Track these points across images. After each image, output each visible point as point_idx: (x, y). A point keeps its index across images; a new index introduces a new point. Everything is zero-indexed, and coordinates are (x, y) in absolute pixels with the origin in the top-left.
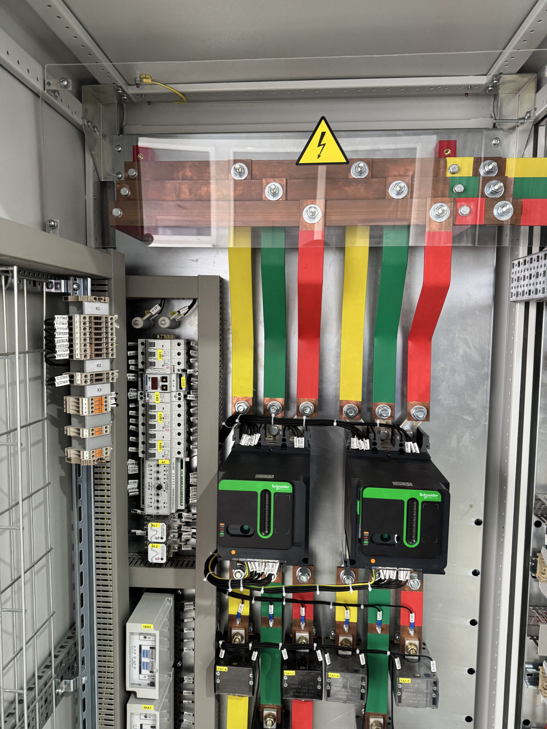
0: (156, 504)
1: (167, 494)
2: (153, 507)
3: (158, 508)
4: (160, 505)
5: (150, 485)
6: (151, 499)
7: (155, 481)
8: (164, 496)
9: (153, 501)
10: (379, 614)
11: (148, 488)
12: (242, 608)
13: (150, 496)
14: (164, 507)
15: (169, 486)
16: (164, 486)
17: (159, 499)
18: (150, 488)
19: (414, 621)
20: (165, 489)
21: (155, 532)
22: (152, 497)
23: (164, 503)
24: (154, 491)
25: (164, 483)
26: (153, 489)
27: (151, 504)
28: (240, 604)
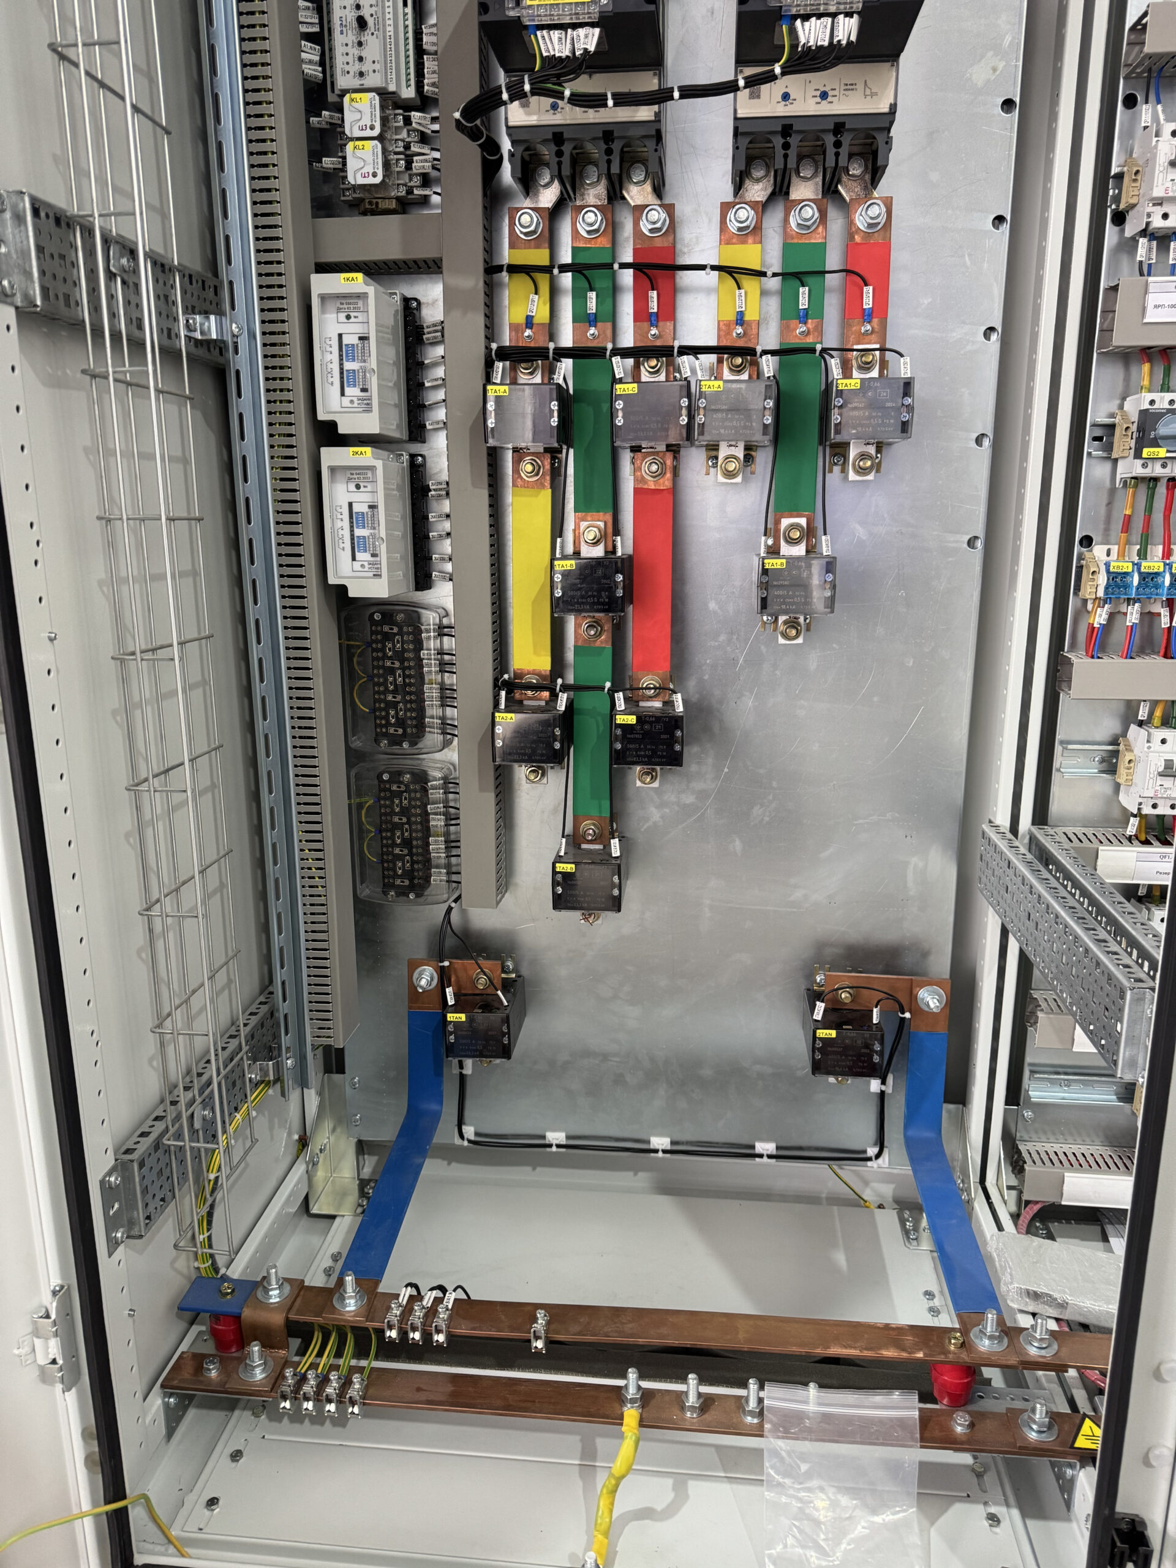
0: (356, 67)
1: (377, 40)
2: (352, 73)
3: (361, 74)
4: (366, 67)
5: (344, 23)
6: (347, 54)
7: (353, 14)
8: (373, 47)
9: (350, 59)
10: (804, 293)
11: (339, 29)
12: (536, 304)
13: (345, 49)
14: (374, 71)
15: (380, 24)
16: (370, 22)
17: (363, 55)
18: (344, 29)
19: (871, 306)
20: (373, 30)
21: (358, 116)
22: (349, 49)
23: (374, 62)
24: (351, 37)
25: (372, 15)
26: (350, 32)
27: (347, 68)
28: (532, 296)
